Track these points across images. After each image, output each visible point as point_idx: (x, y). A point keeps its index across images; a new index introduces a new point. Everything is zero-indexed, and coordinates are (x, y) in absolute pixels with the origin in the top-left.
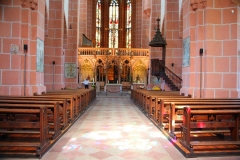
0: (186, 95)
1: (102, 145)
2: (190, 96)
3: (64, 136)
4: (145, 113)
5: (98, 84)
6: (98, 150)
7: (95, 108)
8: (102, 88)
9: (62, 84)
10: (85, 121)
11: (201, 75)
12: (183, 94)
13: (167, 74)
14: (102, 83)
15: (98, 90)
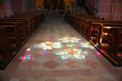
0: (101, 18)
1: (51, 53)
2: (103, 19)
3: (24, 47)
4: (76, 29)
5: (46, 10)
6: (49, 59)
7: (44, 25)
8: (47, 13)
9: (24, 10)
10: (38, 34)
11: (112, 5)
12: (98, 18)
13: (87, 5)
14: (48, 10)
15: (45, 14)
